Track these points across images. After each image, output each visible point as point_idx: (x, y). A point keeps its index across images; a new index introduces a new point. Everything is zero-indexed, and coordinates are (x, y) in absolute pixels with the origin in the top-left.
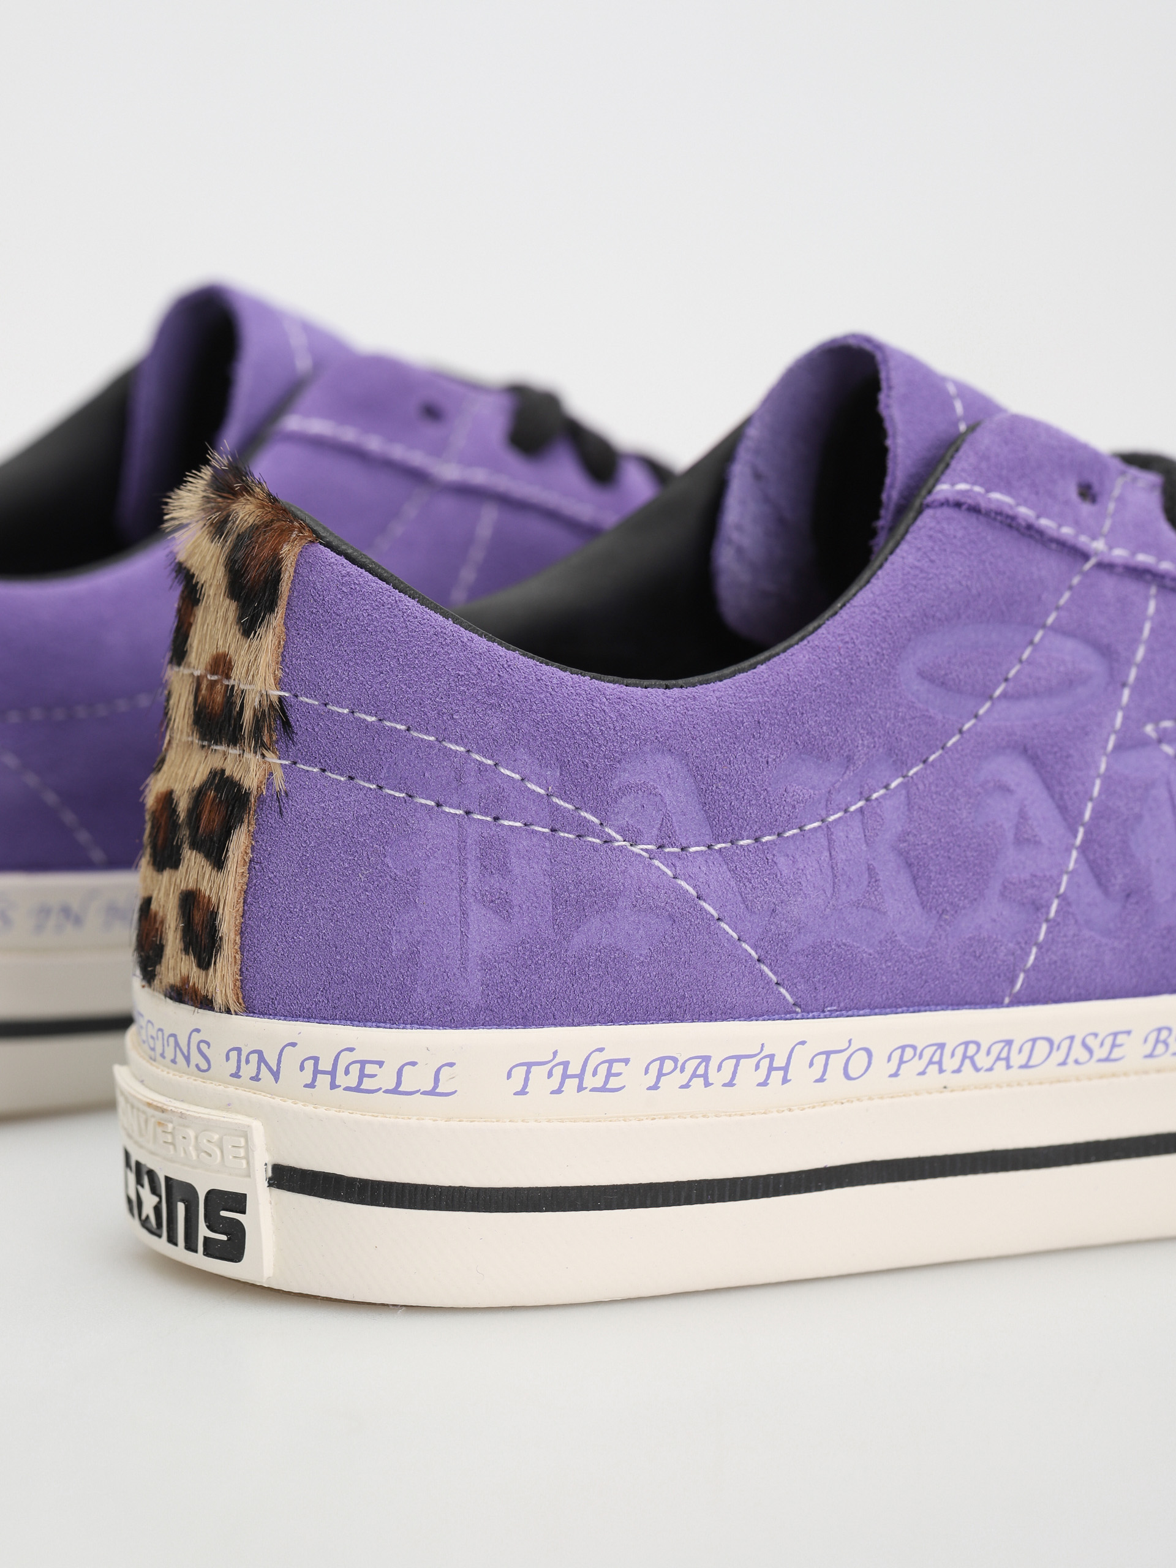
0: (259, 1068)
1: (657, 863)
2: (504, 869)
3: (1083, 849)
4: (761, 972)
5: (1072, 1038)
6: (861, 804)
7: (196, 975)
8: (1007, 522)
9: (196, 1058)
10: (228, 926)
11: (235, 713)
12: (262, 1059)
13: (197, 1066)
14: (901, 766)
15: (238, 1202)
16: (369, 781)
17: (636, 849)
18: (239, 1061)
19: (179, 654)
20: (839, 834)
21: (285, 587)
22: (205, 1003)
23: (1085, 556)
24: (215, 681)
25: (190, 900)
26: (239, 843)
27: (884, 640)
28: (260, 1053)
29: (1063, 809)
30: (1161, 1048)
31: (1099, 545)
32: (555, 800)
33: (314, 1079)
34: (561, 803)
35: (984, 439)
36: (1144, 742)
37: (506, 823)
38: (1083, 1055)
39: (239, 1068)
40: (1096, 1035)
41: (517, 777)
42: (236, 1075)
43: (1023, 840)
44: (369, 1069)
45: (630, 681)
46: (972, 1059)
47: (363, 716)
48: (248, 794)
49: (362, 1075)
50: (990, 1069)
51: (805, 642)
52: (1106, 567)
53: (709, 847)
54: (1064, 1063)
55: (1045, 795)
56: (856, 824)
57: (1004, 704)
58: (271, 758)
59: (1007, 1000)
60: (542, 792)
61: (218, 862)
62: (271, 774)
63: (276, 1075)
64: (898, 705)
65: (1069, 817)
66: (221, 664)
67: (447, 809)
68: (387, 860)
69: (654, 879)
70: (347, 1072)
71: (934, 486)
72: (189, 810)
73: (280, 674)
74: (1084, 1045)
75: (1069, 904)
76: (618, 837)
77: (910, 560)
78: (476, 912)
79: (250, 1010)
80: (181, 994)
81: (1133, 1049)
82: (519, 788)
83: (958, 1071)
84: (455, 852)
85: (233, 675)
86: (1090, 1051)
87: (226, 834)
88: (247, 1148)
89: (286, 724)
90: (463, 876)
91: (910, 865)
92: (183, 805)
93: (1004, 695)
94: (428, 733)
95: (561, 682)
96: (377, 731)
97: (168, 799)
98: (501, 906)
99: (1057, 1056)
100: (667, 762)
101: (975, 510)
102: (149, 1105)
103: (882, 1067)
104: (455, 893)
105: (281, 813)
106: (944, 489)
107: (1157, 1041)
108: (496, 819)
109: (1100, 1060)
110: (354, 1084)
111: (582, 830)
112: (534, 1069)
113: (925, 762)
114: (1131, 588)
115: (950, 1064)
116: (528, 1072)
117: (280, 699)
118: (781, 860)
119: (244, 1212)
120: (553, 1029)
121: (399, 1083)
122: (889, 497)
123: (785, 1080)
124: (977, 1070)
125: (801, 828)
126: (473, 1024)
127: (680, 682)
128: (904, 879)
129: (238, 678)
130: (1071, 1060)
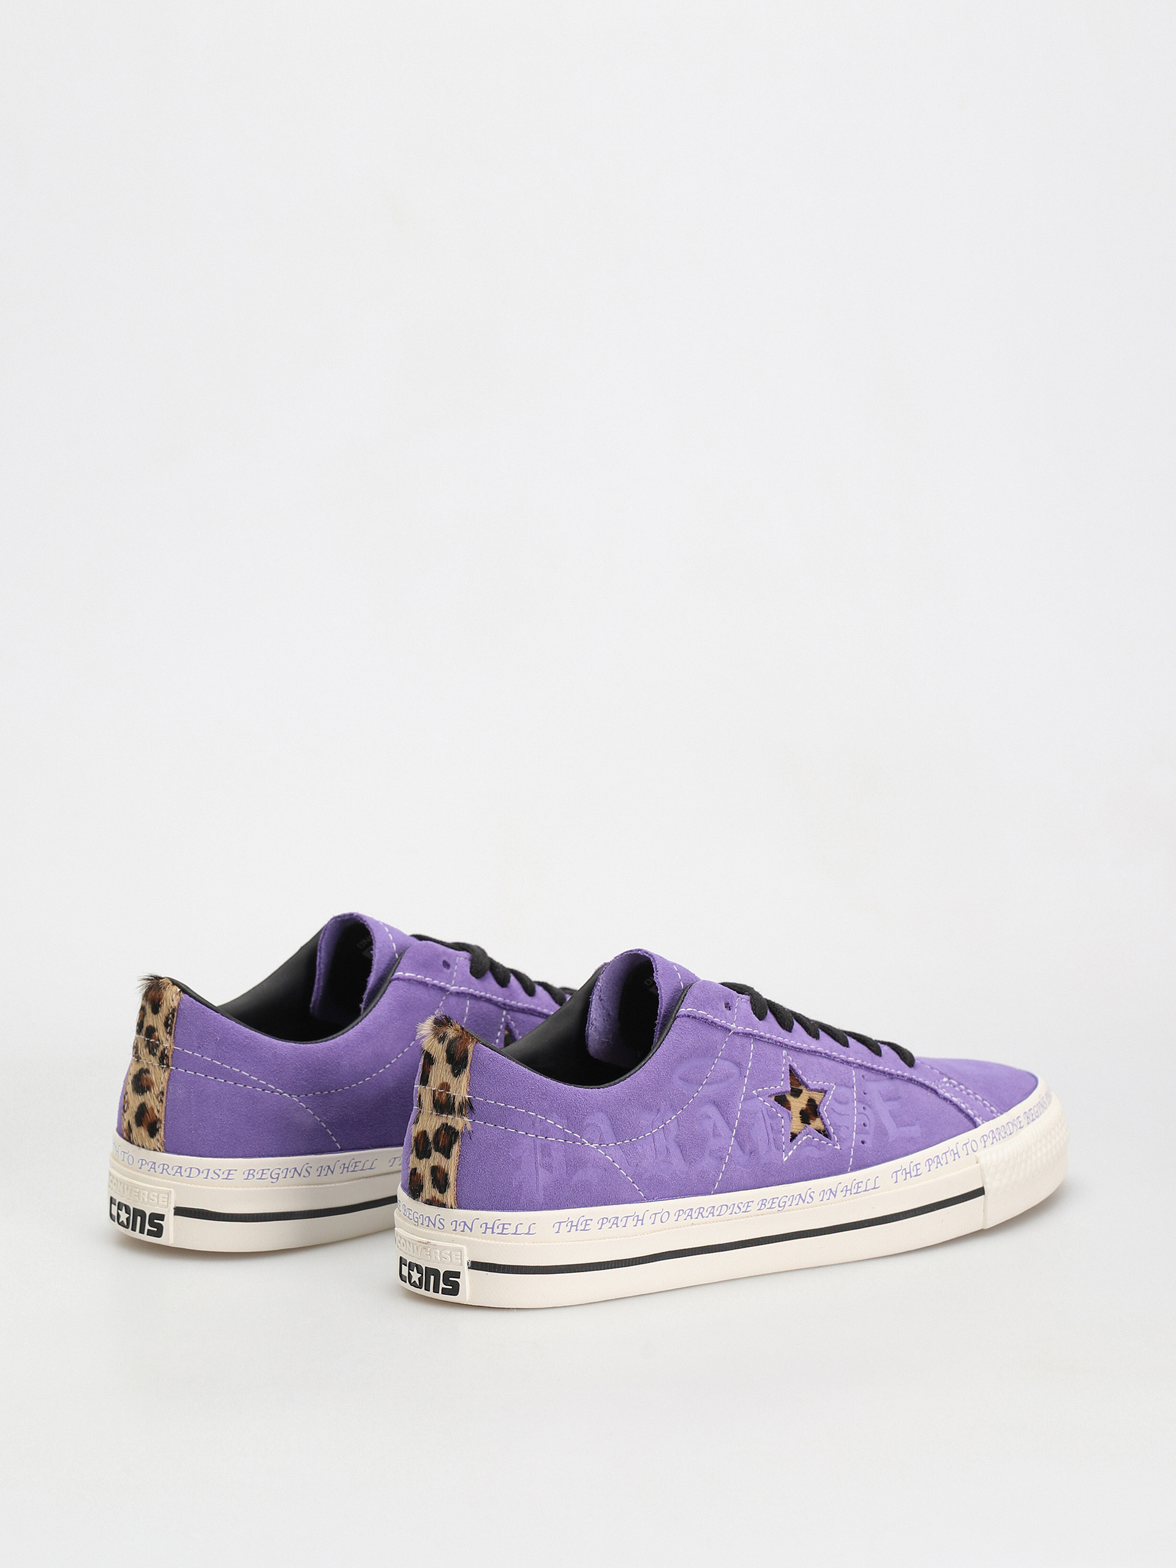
0: (464, 1227)
1: (599, 1150)
2: (550, 1155)
3: (735, 1137)
4: (634, 1186)
5: (734, 1204)
6: (663, 1125)
7: (438, 1196)
8: (705, 1021)
9: (438, 1224)
10: (452, 1178)
11: (451, 1104)
12: (465, 1224)
13: (438, 1227)
14: (675, 1111)
15: (457, 1275)
16: (502, 1126)
17: (592, 1146)
18: (456, 1225)
19: (425, 1081)
20: (657, 1137)
21: (469, 1059)
22: (444, 1205)
23: (730, 1031)
24: (442, 1092)
25: (435, 1170)
26: (455, 1149)
27: (668, 1067)
28: (465, 1222)
29: (728, 1123)
30: (763, 1206)
31: (734, 1026)
32: (566, 1130)
33: (486, 1231)
34: (567, 1131)
35: (694, 991)
36: (753, 1097)
37: (549, 1139)
38: (737, 1210)
39: (456, 1228)
40: (742, 1203)
41: (553, 1123)
42: (455, 1230)
43: (716, 1135)
44: (506, 1226)
45: (586, 1086)
46: (701, 1213)
47: (500, 1104)
48: (458, 1132)
49: (503, 1228)
50: (707, 1217)
51: (642, 1069)
52: (737, 1033)
53: (616, 1144)
54: (731, 1214)
55: (722, 1118)
56: (662, 1132)
57: (706, 1087)
58: (466, 1119)
59: (712, 1192)
60: (561, 1128)
61: (448, 1156)
62: (466, 1125)
63: (471, 1230)
64: (674, 1090)
65: (730, 1126)
66: (445, 1086)
67: (529, 1135)
68: (510, 1153)
69: (598, 1156)
70: (498, 1228)
71: (679, 1009)
72: (434, 1138)
73: (468, 1090)
74: (738, 1207)
75: (732, 1157)
76: (587, 1142)
77: (674, 1037)
78: (541, 1170)
79: (459, 1207)
80: (431, 1202)
81: (754, 1207)
82: (554, 1126)
83: (697, 1218)
84: (533, 1150)
85: (451, 1090)
86: (740, 1209)
87: (451, 1147)
88: (461, 1256)
89: (471, 1108)
90: (536, 1158)
91: (680, 1146)
92: (431, 1137)
93: (706, 1083)
94: (523, 1109)
95: (566, 1089)
96: (505, 1109)
97: (424, 1133)
98: (549, 1168)
99: (729, 1211)
100: (601, 1115)
101: (695, 1018)
102: (419, 1242)
103: (673, 1218)
104: (534, 1164)
105: (471, 1138)
106: (682, 1010)
107: (762, 1204)
108: (546, 1138)
109: (743, 1212)
110: (500, 1232)
111: (575, 1140)
112: (562, 1224)
113: (682, 1109)
114: (745, 1040)
115: (695, 1216)
116: (560, 1225)
117: (469, 1098)
118: (639, 1147)
119: (459, 1278)
120: (567, 1210)
121: (516, 1231)
122: (660, 1012)
123: (642, 1224)
124: (703, 1217)
125: (644, 1135)
126: (541, 1209)
127: (602, 1086)
128: (678, 1151)
129: (452, 1092)
130: (733, 1212)
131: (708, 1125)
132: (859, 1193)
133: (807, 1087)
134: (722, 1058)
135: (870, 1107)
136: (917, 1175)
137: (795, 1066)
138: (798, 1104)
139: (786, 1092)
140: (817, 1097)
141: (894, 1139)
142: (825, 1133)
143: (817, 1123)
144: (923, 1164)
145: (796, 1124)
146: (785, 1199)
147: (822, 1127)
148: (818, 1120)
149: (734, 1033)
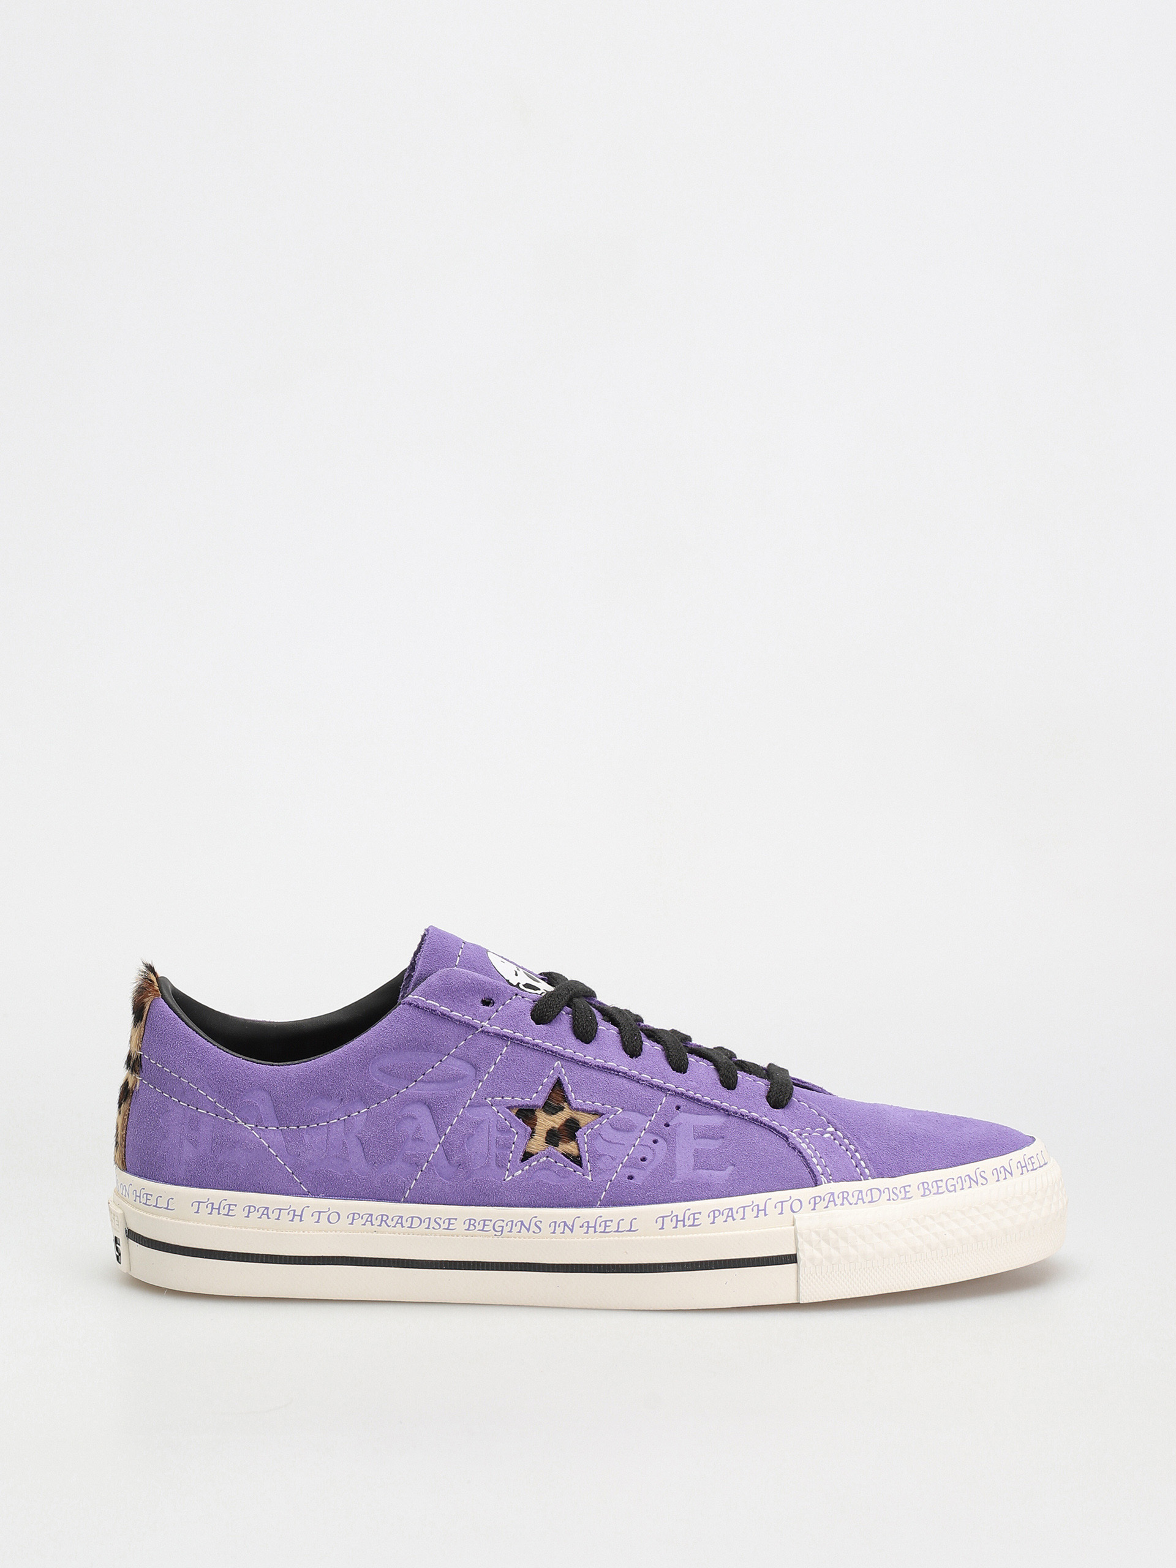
15: (119, 1241)
119: (120, 1245)
131: (409, 1127)
132: (607, 1232)
133: (569, 1104)
134: (455, 1056)
135: (665, 1140)
136: (693, 1225)
137: (565, 1080)
138: (546, 1122)
139: (538, 1107)
140: (583, 1119)
141: (680, 1181)
142: (577, 1160)
143: (570, 1147)
144: (705, 1214)
145: (538, 1143)
146: (500, 1223)
147: (575, 1152)
148: (573, 1144)
149: (482, 1031)
